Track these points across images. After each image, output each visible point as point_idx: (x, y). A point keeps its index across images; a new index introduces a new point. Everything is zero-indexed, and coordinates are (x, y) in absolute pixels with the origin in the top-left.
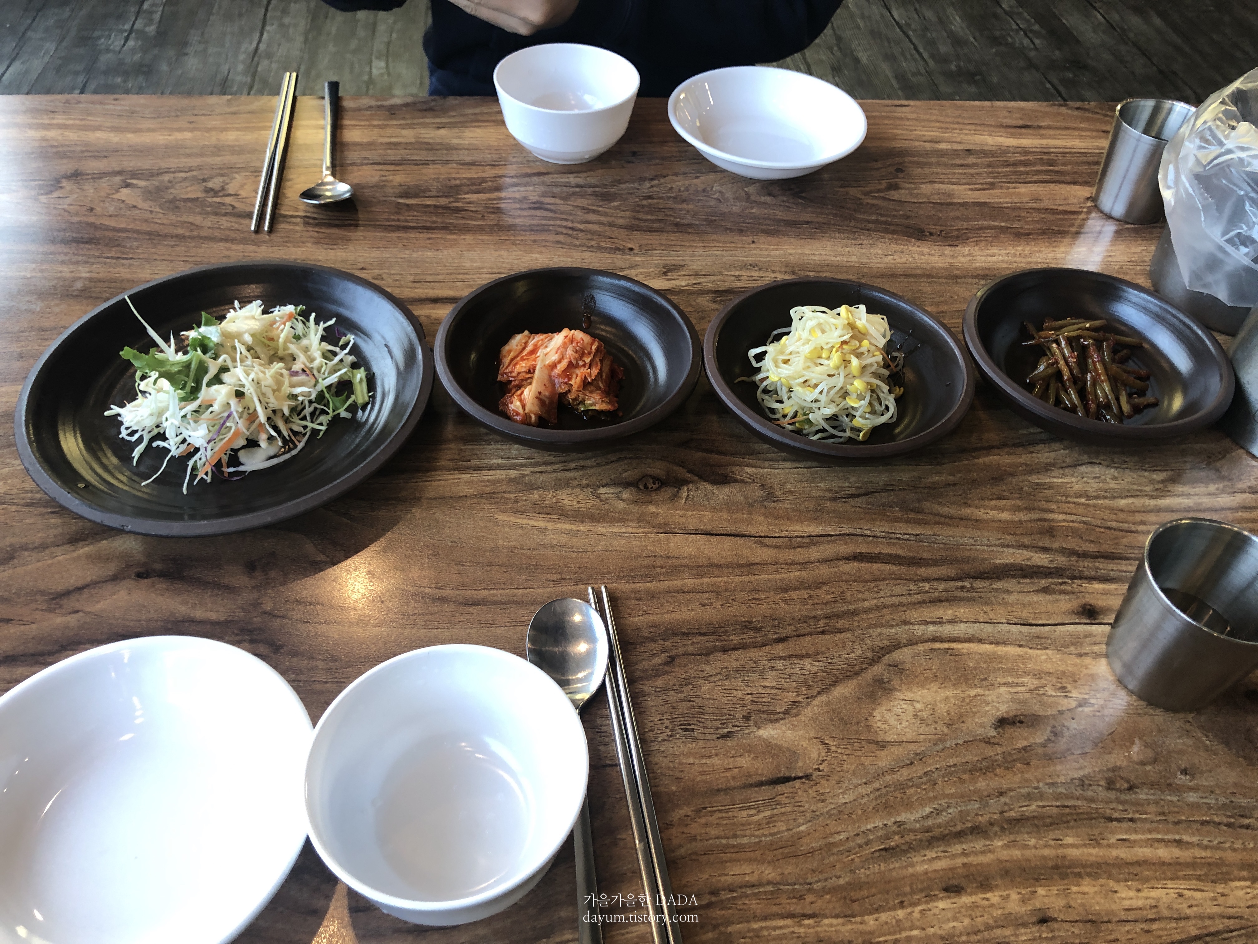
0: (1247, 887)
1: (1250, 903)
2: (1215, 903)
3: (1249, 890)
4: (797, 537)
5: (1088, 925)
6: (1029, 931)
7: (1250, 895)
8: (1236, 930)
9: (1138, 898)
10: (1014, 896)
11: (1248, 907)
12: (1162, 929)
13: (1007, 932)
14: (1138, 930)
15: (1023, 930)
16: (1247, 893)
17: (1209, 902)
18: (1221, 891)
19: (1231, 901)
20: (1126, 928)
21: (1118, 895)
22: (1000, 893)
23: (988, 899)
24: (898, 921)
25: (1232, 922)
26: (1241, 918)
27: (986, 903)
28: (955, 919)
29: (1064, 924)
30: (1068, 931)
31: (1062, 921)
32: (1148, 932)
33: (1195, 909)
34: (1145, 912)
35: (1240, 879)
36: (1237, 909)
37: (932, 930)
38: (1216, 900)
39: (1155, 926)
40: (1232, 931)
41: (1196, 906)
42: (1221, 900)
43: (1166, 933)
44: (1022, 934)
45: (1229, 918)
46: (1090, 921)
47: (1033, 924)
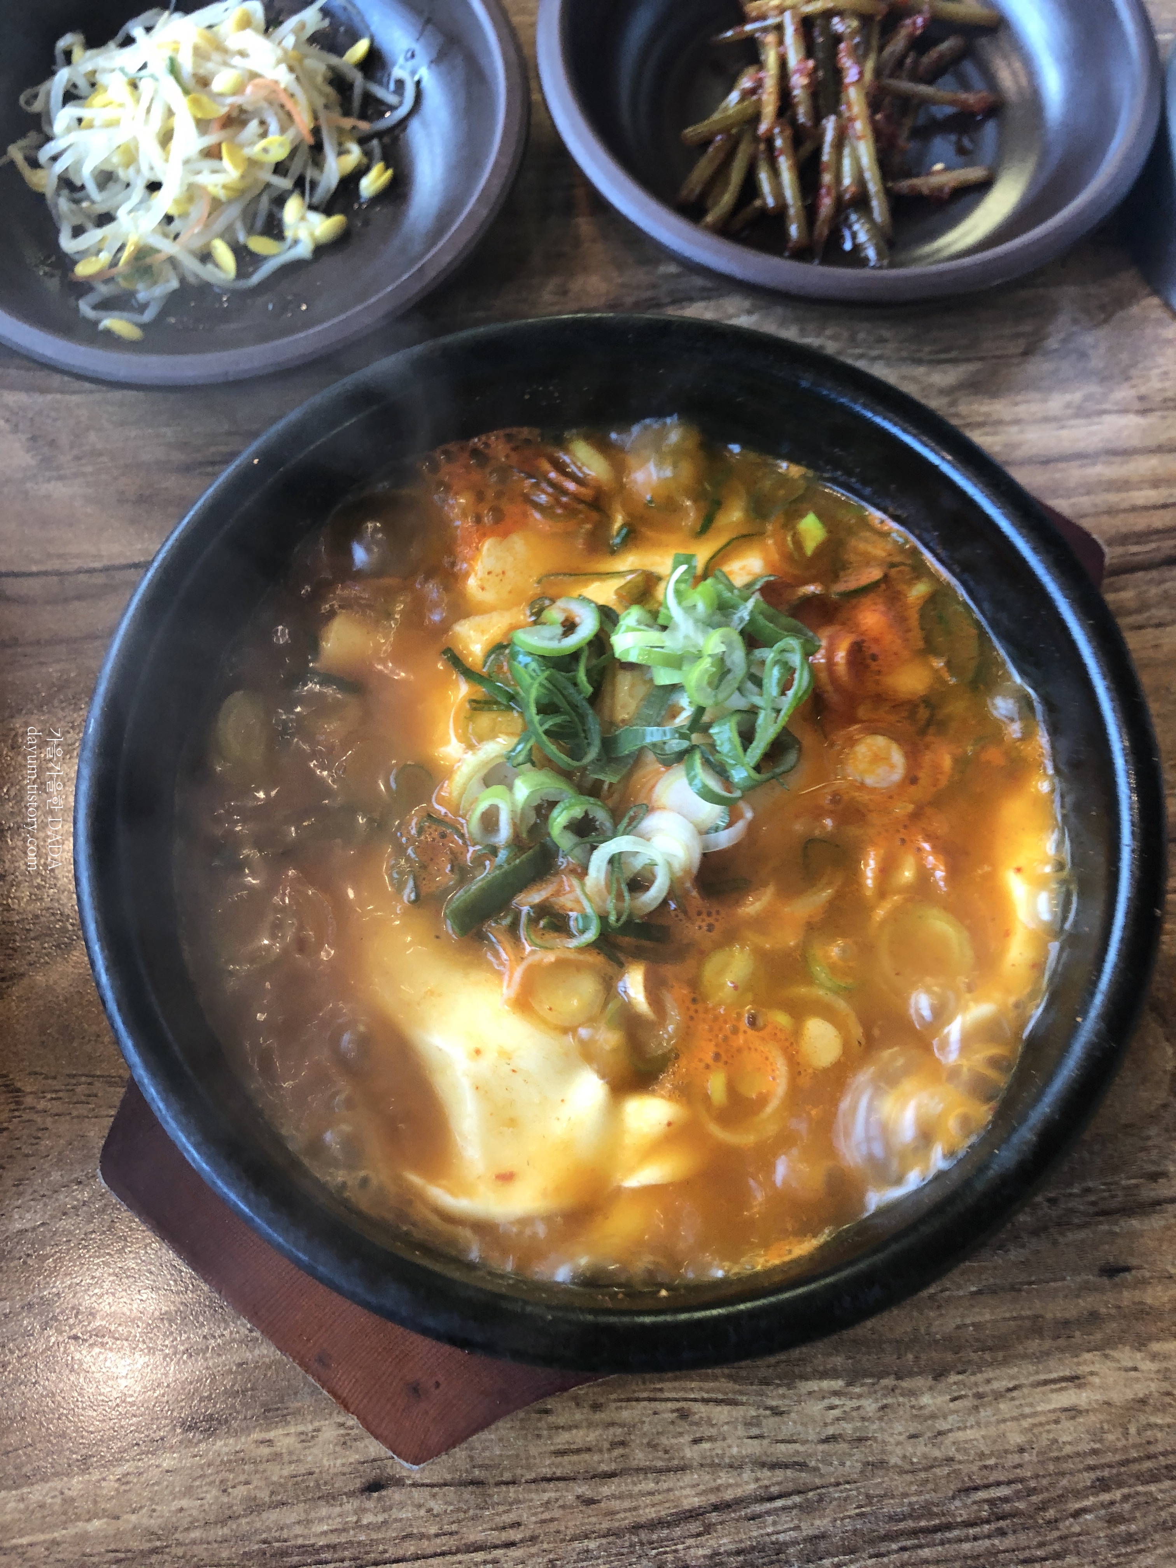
0: (836, 1393)
1: (830, 1431)
2: (755, 1431)
3: (836, 1401)
4: (79, 571)
5: (467, 1493)
6: (337, 1510)
7: (836, 1413)
8: (780, 1496)
9: (591, 1425)
10: (329, 1433)
11: (827, 1440)
12: (621, 1497)
13: (289, 1516)
14: (570, 1497)
15: (324, 1511)
16: (832, 1408)
17: (741, 1431)
18: (774, 1403)
19: (789, 1427)
20: (546, 1496)
21: (551, 1419)
22: (300, 1428)
23: (269, 1442)
24: (69, 1501)
25: (779, 1475)
26: (802, 1466)
27: (265, 1451)
28: (188, 1491)
29: (416, 1493)
30: (419, 1506)
31: (414, 1485)
32: (590, 1502)
33: (706, 1446)
34: (596, 1458)
35: (824, 1375)
36: (797, 1446)
37: (133, 1518)
38: (758, 1425)
39: (606, 1490)
40: (771, 1499)
41: (711, 1439)
42: (770, 1423)
43: (627, 1504)
44: (321, 1520)
45: (774, 1466)
46: (472, 1483)
47: (351, 1494)
